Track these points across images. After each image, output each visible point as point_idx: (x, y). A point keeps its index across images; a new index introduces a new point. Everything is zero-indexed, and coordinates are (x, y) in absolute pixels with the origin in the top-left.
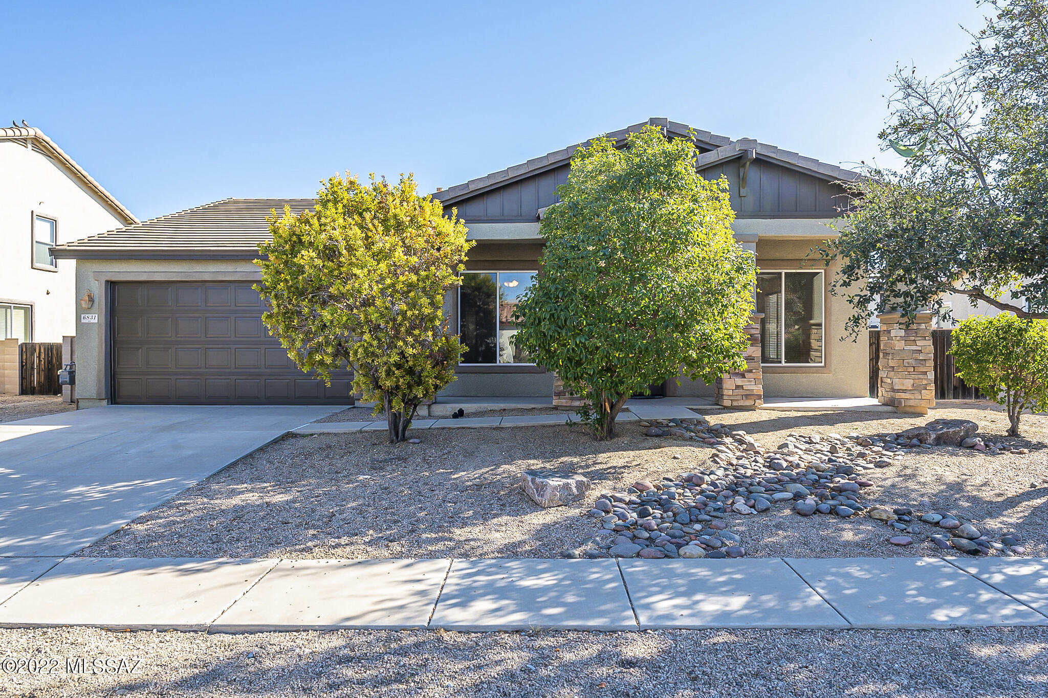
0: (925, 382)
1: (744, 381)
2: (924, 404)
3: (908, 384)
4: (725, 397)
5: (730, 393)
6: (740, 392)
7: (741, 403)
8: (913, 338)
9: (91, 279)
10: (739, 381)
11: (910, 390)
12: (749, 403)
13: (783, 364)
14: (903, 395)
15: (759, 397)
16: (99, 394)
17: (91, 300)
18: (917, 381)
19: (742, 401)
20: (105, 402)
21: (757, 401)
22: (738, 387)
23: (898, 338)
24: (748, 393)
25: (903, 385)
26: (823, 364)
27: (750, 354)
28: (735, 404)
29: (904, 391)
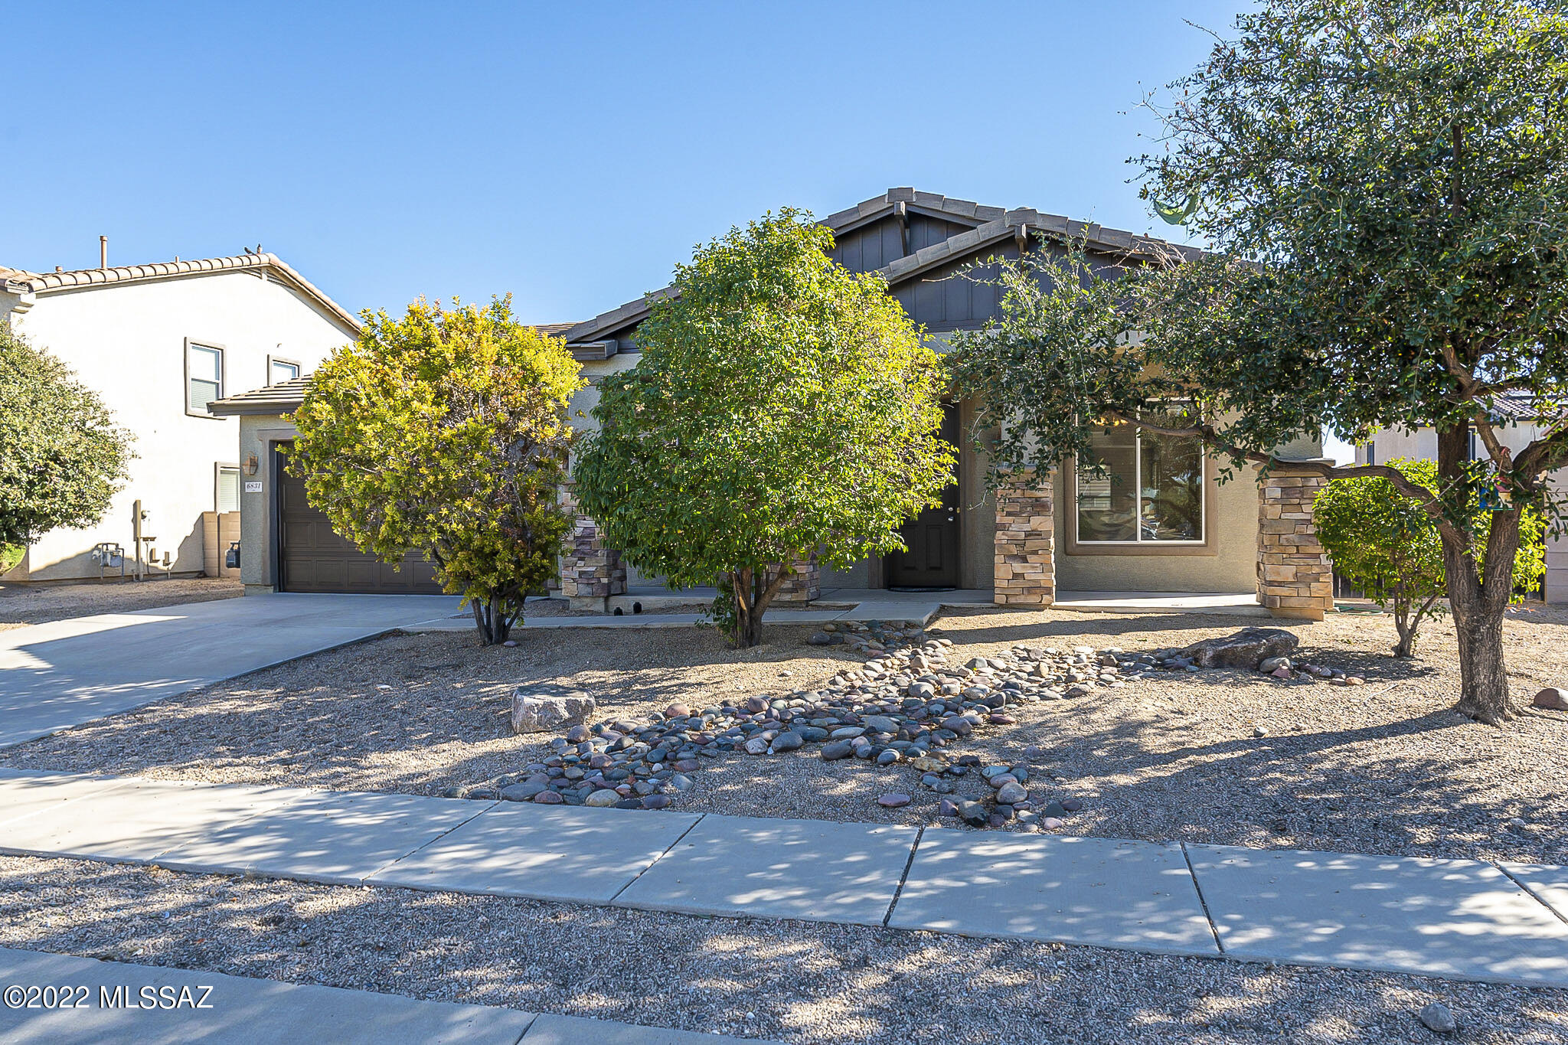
0: (1316, 570)
1: (1024, 567)
2: (1314, 604)
3: (1288, 572)
4: (997, 591)
5: (1005, 584)
6: (1020, 583)
7: (1021, 600)
8: (1297, 501)
9: (256, 440)
10: (1018, 567)
11: (1291, 583)
12: (1033, 599)
13: (1140, 541)
14: (1278, 591)
15: (1048, 591)
16: (264, 579)
17: (254, 464)
18: (1303, 568)
19: (1023, 597)
20: (271, 590)
21: (1045, 597)
22: (1016, 576)
23: (1271, 501)
24: (1031, 584)
25: (1279, 574)
26: (1202, 542)
27: (1034, 527)
28: (1012, 600)
29: (1281, 584)
